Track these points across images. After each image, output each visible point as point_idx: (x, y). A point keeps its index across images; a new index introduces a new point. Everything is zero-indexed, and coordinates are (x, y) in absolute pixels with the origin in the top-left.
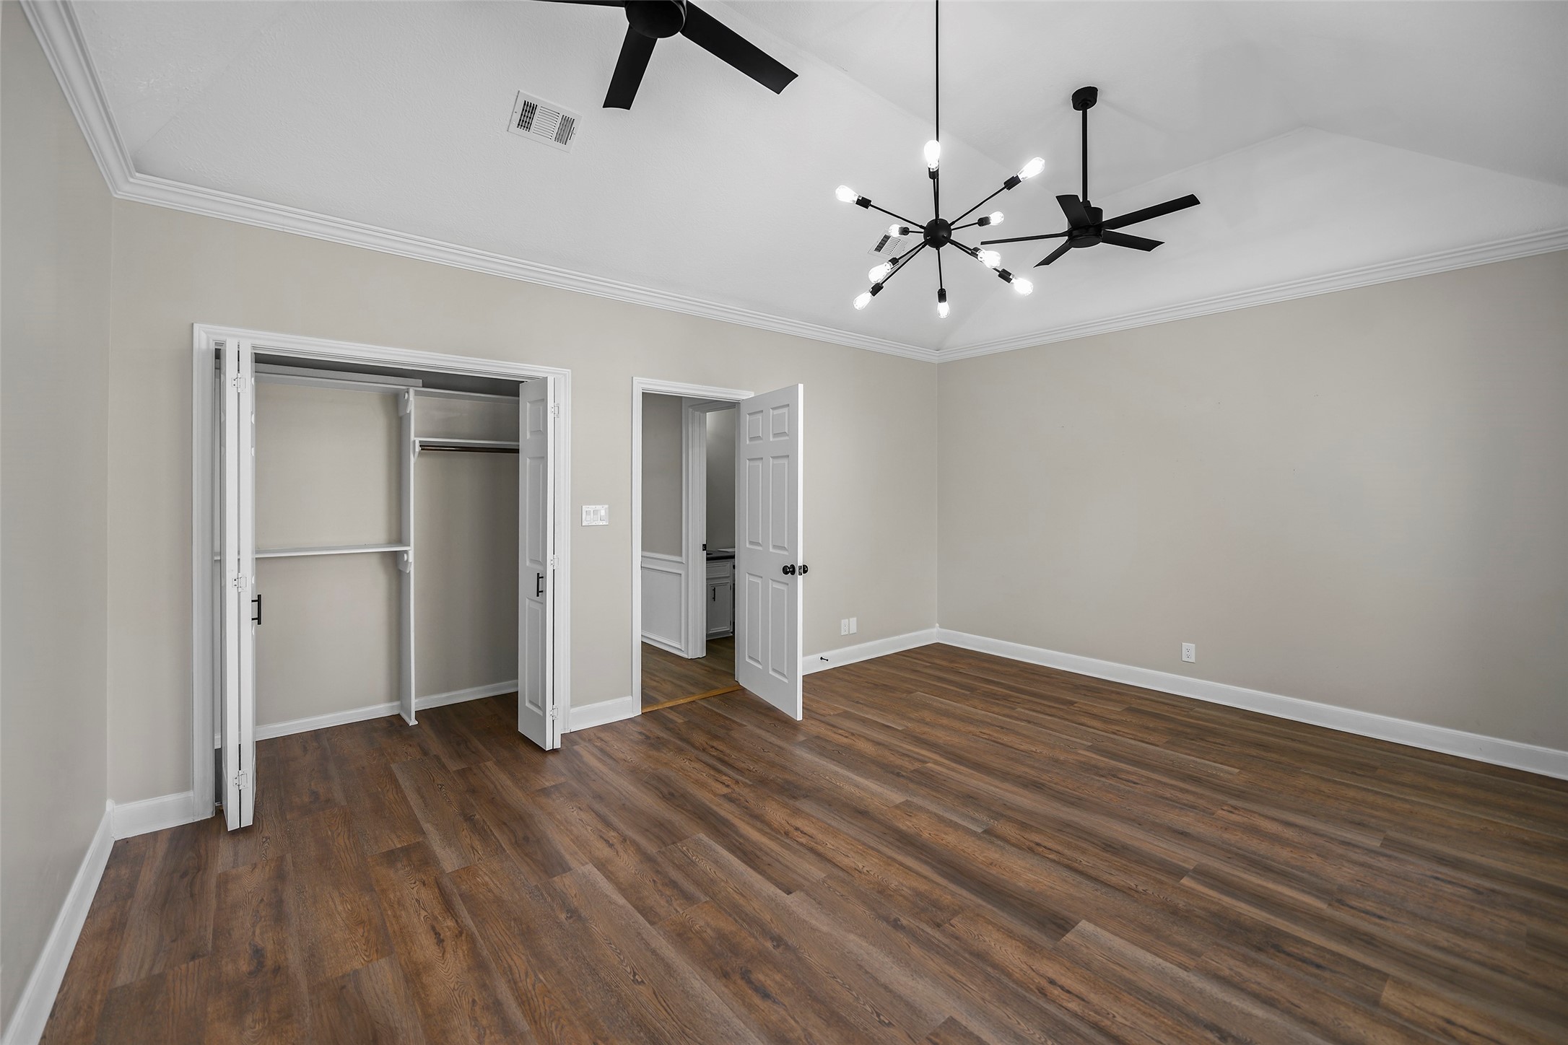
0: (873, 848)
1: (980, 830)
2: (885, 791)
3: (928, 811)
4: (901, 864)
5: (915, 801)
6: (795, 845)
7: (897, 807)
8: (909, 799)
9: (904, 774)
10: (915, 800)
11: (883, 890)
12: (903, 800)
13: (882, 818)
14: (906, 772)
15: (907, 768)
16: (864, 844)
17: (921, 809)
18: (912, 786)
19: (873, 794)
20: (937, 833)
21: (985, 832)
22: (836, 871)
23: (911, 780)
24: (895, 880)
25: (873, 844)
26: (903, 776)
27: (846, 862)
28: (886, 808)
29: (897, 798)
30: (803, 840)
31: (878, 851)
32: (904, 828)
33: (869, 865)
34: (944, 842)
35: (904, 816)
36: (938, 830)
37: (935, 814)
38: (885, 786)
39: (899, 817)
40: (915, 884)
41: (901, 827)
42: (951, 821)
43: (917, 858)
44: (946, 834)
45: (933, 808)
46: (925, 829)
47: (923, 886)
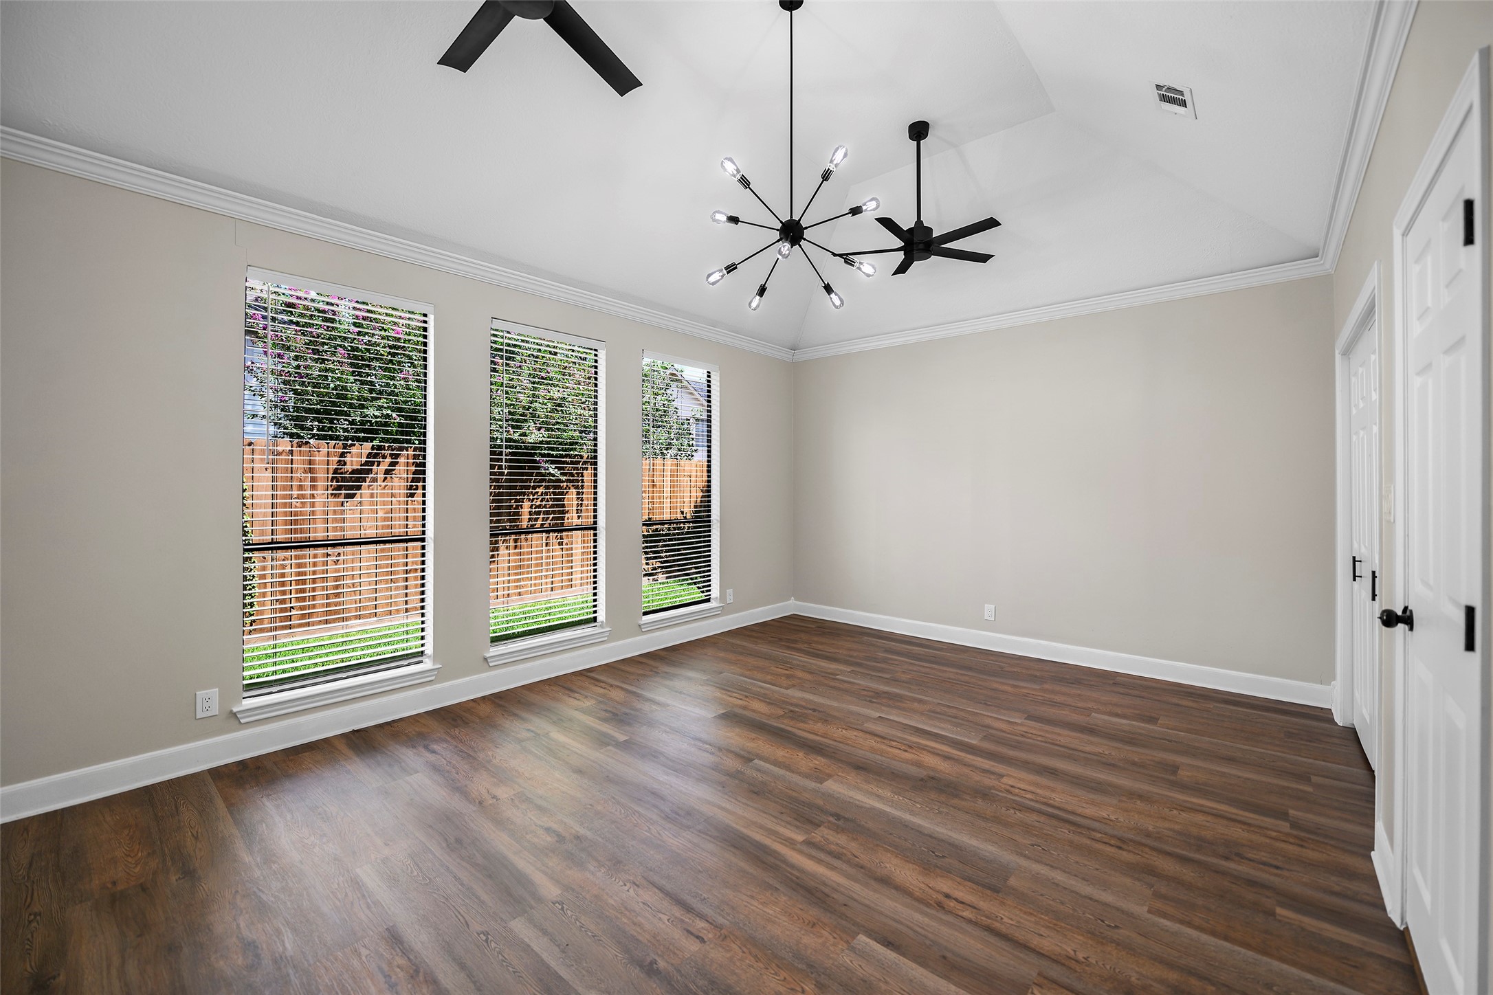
0: (840, 742)
1: (756, 761)
2: (846, 793)
3: (800, 774)
4: (817, 735)
5: (814, 784)
6: (898, 740)
7: (830, 776)
8: (819, 785)
9: (831, 819)
10: (811, 784)
11: (825, 721)
12: (825, 783)
13: (840, 765)
14: (829, 822)
15: (829, 828)
16: (847, 744)
17: (807, 776)
18: (820, 802)
19: (858, 789)
20: (792, 756)
21: (751, 760)
22: (860, 728)
23: (822, 810)
24: (819, 727)
25: (841, 745)
26: (832, 815)
27: (855, 733)
28: (840, 774)
29: (831, 786)
30: (894, 744)
31: (835, 741)
32: (819, 758)
33: (838, 732)
34: (786, 750)
35: (821, 769)
36: (791, 758)
37: (793, 772)
38: (848, 800)
39: (826, 766)
40: (806, 725)
41: (822, 759)
42: (779, 767)
43: (806, 739)
44: (784, 756)
45: (795, 778)
46: (802, 759)
47: (801, 725)
